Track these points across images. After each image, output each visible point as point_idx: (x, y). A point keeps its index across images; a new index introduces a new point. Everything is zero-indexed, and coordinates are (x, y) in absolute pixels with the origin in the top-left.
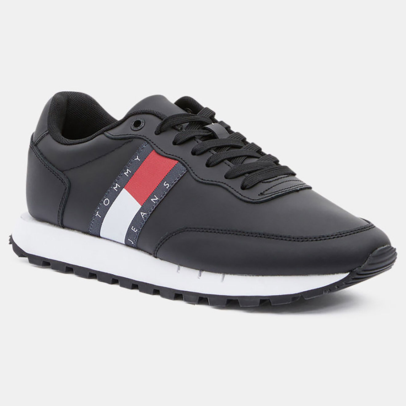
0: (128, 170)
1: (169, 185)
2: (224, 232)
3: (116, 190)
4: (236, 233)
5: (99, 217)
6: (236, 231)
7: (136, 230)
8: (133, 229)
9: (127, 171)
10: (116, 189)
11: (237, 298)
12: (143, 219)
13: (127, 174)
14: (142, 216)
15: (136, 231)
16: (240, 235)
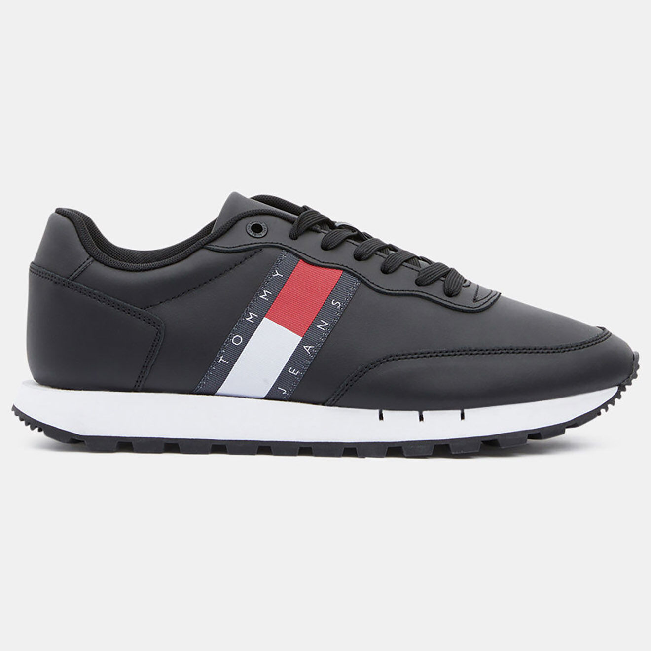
0: (264, 291)
1: (341, 303)
2: (451, 353)
3: (251, 321)
4: (470, 352)
5: (226, 363)
6: (470, 350)
7: (298, 372)
8: (291, 371)
9: (265, 293)
10: (251, 319)
11: (496, 438)
12: (309, 355)
13: (265, 297)
14: (307, 351)
15: (296, 374)
16: (477, 354)
